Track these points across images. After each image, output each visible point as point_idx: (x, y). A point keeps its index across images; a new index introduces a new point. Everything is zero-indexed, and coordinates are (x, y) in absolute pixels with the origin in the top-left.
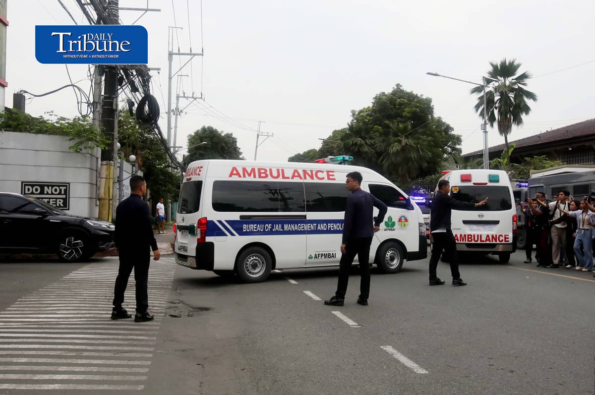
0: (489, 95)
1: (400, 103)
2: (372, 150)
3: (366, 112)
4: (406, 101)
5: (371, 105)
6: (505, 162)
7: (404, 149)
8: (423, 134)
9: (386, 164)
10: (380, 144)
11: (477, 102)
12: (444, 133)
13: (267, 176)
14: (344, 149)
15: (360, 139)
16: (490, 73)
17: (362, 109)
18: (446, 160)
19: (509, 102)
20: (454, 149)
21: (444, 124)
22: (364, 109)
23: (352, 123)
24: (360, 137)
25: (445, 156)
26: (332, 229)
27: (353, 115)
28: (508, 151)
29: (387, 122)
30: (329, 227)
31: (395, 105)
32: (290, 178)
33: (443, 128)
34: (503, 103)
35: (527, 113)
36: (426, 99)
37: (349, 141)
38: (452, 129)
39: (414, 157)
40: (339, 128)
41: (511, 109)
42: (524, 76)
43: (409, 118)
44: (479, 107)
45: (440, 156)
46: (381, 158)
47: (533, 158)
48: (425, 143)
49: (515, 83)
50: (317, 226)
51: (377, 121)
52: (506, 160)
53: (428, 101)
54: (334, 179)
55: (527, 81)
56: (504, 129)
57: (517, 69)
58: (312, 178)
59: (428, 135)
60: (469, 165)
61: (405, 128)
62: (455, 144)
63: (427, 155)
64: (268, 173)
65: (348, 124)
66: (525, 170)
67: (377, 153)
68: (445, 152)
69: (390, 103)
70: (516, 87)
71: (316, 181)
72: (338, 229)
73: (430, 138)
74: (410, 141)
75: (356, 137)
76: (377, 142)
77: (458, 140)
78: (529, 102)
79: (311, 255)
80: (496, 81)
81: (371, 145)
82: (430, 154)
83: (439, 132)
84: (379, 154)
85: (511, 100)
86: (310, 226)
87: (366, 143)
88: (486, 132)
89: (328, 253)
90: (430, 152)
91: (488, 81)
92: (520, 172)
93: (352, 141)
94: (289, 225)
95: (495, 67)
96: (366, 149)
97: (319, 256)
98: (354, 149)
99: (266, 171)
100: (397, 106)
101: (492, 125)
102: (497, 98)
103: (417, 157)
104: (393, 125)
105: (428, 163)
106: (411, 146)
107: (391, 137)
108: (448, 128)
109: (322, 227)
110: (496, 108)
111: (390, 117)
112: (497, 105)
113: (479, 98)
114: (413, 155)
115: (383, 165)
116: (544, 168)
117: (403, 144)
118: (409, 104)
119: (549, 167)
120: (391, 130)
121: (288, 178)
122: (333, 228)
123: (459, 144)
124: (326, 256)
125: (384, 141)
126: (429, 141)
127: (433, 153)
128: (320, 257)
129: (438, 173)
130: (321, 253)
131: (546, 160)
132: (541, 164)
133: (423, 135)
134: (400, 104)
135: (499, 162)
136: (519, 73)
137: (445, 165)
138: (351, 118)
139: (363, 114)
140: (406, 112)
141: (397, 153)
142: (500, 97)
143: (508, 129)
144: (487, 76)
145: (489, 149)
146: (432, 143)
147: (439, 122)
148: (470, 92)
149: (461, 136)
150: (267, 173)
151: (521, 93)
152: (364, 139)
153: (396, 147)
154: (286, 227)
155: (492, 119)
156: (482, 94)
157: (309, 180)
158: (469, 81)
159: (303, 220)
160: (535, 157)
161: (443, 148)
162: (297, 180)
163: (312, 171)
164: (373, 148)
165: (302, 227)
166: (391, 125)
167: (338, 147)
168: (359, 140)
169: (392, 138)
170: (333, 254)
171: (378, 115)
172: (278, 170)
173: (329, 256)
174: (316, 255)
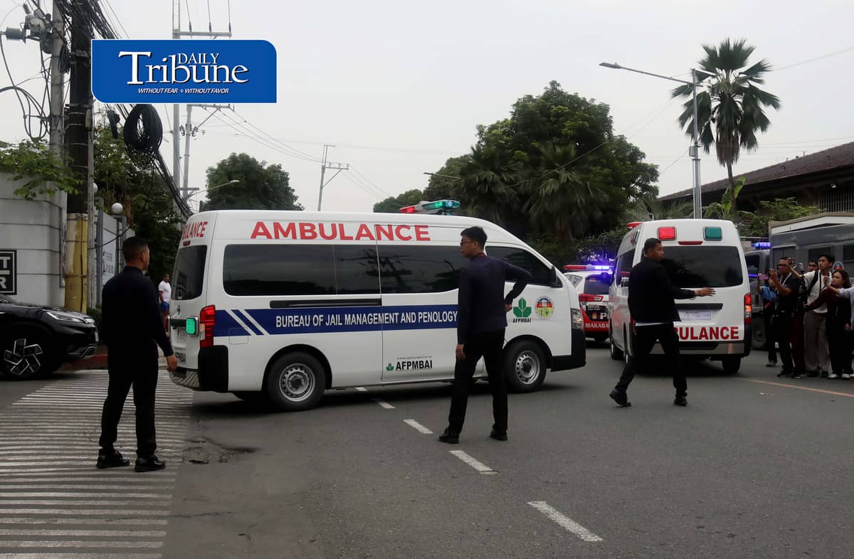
0: (701, 99)
1: (557, 113)
2: (512, 190)
3: (502, 127)
4: (567, 109)
5: (509, 117)
6: (729, 208)
7: (564, 189)
8: (595, 163)
9: (536, 214)
10: (525, 181)
11: (682, 111)
12: (629, 162)
13: (314, 236)
14: (465, 190)
15: (492, 173)
16: (703, 63)
17: (494, 122)
18: (633, 206)
19: (734, 110)
20: (645, 188)
21: (629, 146)
22: (498, 123)
23: (478, 147)
24: (492, 170)
25: (632, 199)
26: (425, 321)
27: (481, 133)
28: (733, 191)
29: (536, 144)
30: (420, 318)
31: (548, 116)
32: (354, 238)
33: (628, 154)
34: (724, 112)
35: (764, 128)
36: (600, 107)
37: (474, 175)
38: (643, 155)
39: (581, 202)
40: (457, 155)
41: (738, 122)
42: (759, 68)
43: (574, 138)
44: (686, 120)
45: (623, 200)
46: (527, 205)
47: (775, 201)
48: (598, 179)
49: (744, 80)
50: (400, 317)
51: (519, 143)
52: (730, 205)
53: (604, 109)
54: (428, 239)
55: (764, 76)
56: (728, 155)
57: (748, 56)
58: (390, 237)
59: (604, 166)
60: (671, 214)
61: (566, 154)
62: (648, 181)
63: (601, 199)
64: (317, 230)
65: (473, 148)
66: (761, 222)
67: (520, 195)
68: (631, 192)
69: (541, 112)
70: (746, 85)
71: (397, 242)
72: (435, 321)
73: (606, 171)
74: (575, 176)
75: (485, 170)
76: (520, 177)
77: (652, 173)
78: (767, 110)
79: (390, 365)
80: (713, 77)
81: (510, 183)
82: (606, 195)
83: (622, 160)
84: (524, 197)
85: (738, 107)
86: (388, 316)
87: (502, 180)
88: (697, 160)
89: (419, 360)
90: (607, 192)
91: (701, 77)
92: (752, 225)
93: (479, 177)
94: (354, 315)
95: (711, 53)
96: (502, 189)
97: (403, 366)
98: (482, 189)
99: (313, 227)
100: (552, 118)
101: (707, 149)
102: (715, 104)
103: (586, 201)
104: (546, 150)
105: (604, 211)
106: (575, 183)
107: (542, 168)
108: (637, 154)
109: (408, 318)
110: (713, 120)
111: (540, 137)
112: (715, 116)
113: (686, 105)
114: (579, 199)
115: (529, 216)
116: (791, 217)
117: (562, 179)
118: (574, 114)
119: (799, 216)
120: (543, 158)
121: (351, 238)
122: (426, 319)
123: (655, 180)
124: (415, 365)
125: (531, 175)
126: (606, 176)
127: (611, 195)
128: (405, 368)
129: (620, 227)
130: (407, 361)
131: (795, 204)
132: (785, 211)
133: (595, 166)
134: (558, 115)
135: (719, 209)
136: (751, 62)
137: (631, 215)
138: (477, 139)
139: (495, 131)
140: (568, 127)
141: (553, 195)
142: (719, 102)
143: (733, 155)
144: (699, 68)
145: (704, 187)
146: (610, 179)
147: (622, 144)
148: (670, 95)
149: (657, 166)
150: (315, 231)
151: (755, 96)
152: (498, 172)
153: (550, 186)
154: (347, 318)
155: (707, 139)
156: (691, 97)
157: (385, 241)
158: (669, 77)
159: (376, 306)
160: (777, 199)
161: (627, 186)
162: (365, 241)
163: (390, 227)
164: (513, 188)
165: (375, 318)
166: (543, 149)
167: (456, 186)
168: (490, 175)
169: (544, 171)
170: (427, 362)
171: (520, 133)
172: (333, 226)
173: (420, 365)
174: (399, 363)
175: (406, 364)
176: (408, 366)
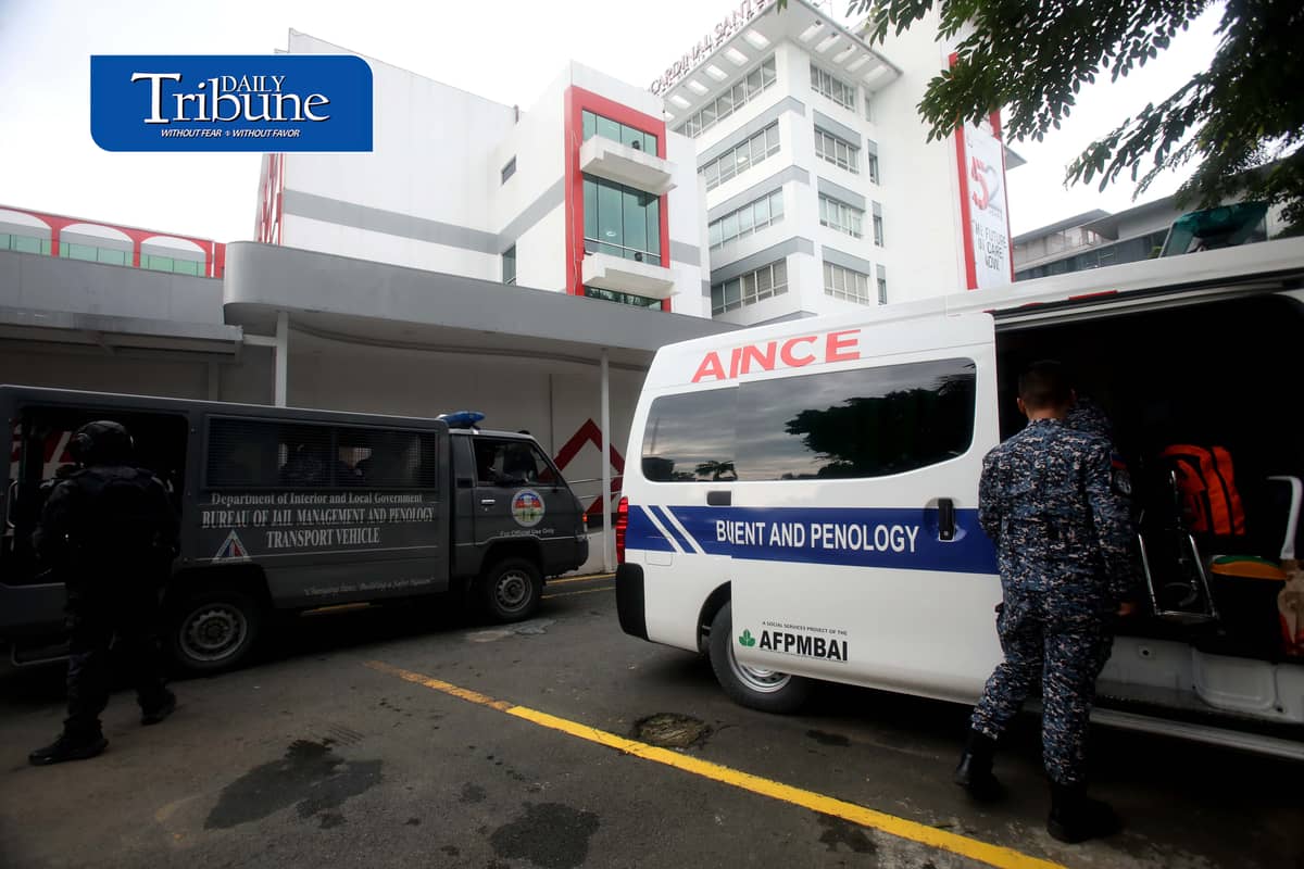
26: (826, 546)
30: (814, 537)
50: (767, 532)
72: (855, 547)
79: (747, 633)
89: (813, 635)
97: (776, 641)
109: (786, 535)
122: (829, 541)
124: (804, 645)
128: (781, 646)
130: (784, 631)
170: (834, 643)
173: (816, 647)
174: (765, 633)
175: (783, 639)
176: (787, 644)
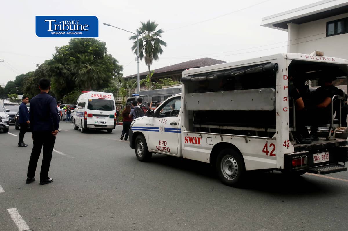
0: (140, 41)
1: (86, 44)
2: (68, 71)
3: (65, 48)
4: (90, 43)
5: (68, 44)
6: (148, 81)
7: (88, 72)
8: (101, 63)
9: (78, 81)
10: (73, 68)
11: (133, 45)
12: (113, 64)
14: (50, 71)
15: (61, 65)
16: (141, 29)
17: (62, 46)
18: (114, 79)
19: (151, 46)
20: (118, 73)
21: (113, 58)
22: (64, 46)
23: (55, 55)
24: (61, 64)
25: (113, 77)
27: (57, 50)
28: (150, 75)
29: (78, 55)
31: (83, 45)
33: (113, 61)
34: (148, 46)
35: (161, 53)
36: (102, 43)
37: (54, 65)
38: (118, 62)
39: (95, 77)
40: (48, 59)
41: (153, 50)
42: (160, 31)
43: (92, 54)
44: (134, 48)
45: (110, 77)
46: (74, 77)
47: (164, 79)
48: (102, 69)
49: (155, 35)
51: (72, 54)
52: (149, 80)
53: (104, 44)
55: (161, 34)
56: (148, 61)
57: (156, 27)
59: (103, 65)
60: (128, 83)
61: (89, 59)
62: (119, 71)
63: (103, 77)
65: (53, 55)
66: (159, 86)
67: (72, 74)
68: (113, 75)
69: (80, 43)
70: (155, 37)
73: (104, 66)
74: (93, 67)
75: (59, 64)
76: (72, 67)
77: (121, 68)
78: (162, 47)
80: (144, 33)
81: (68, 69)
82: (104, 75)
83: (110, 63)
84: (73, 74)
85: (152, 45)
87: (65, 68)
88: (138, 62)
90: (105, 74)
91: (140, 33)
92: (157, 87)
93: (56, 66)
95: (144, 25)
96: (65, 71)
98: (57, 71)
100: (84, 46)
101: (141, 59)
102: (144, 43)
103: (97, 77)
104: (82, 57)
105: (103, 80)
106: (93, 70)
107: (80, 64)
108: (115, 61)
110: (144, 49)
111: (80, 52)
112: (144, 47)
113: (134, 43)
114: (94, 76)
115: (75, 81)
116: (170, 85)
117: (88, 68)
118: (92, 45)
119: (172, 85)
120: (81, 60)
123: (121, 71)
125: (76, 66)
126: (104, 68)
127: (106, 75)
129: (109, 87)
131: (171, 80)
132: (168, 83)
133: (100, 64)
134: (87, 45)
135: (145, 81)
136: (157, 29)
137: (114, 83)
138: (55, 52)
139: (63, 49)
140: (90, 50)
141: (84, 74)
142: (146, 43)
143: (150, 62)
144: (139, 30)
145: (140, 74)
146: (106, 69)
147: (110, 57)
148: (129, 39)
149: (123, 66)
151: (158, 42)
152: (63, 65)
153: (84, 71)
155: (141, 55)
156: (136, 40)
158: (129, 31)
160: (165, 79)
161: (112, 73)
164: (69, 70)
166: (81, 57)
167: (46, 69)
168: (60, 65)
169: (82, 65)
171: (72, 50)
